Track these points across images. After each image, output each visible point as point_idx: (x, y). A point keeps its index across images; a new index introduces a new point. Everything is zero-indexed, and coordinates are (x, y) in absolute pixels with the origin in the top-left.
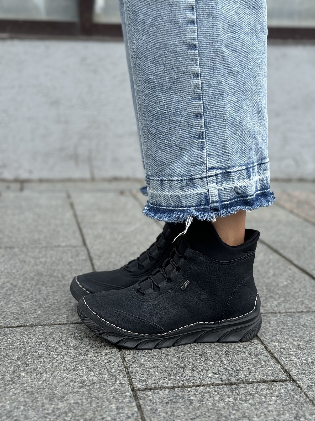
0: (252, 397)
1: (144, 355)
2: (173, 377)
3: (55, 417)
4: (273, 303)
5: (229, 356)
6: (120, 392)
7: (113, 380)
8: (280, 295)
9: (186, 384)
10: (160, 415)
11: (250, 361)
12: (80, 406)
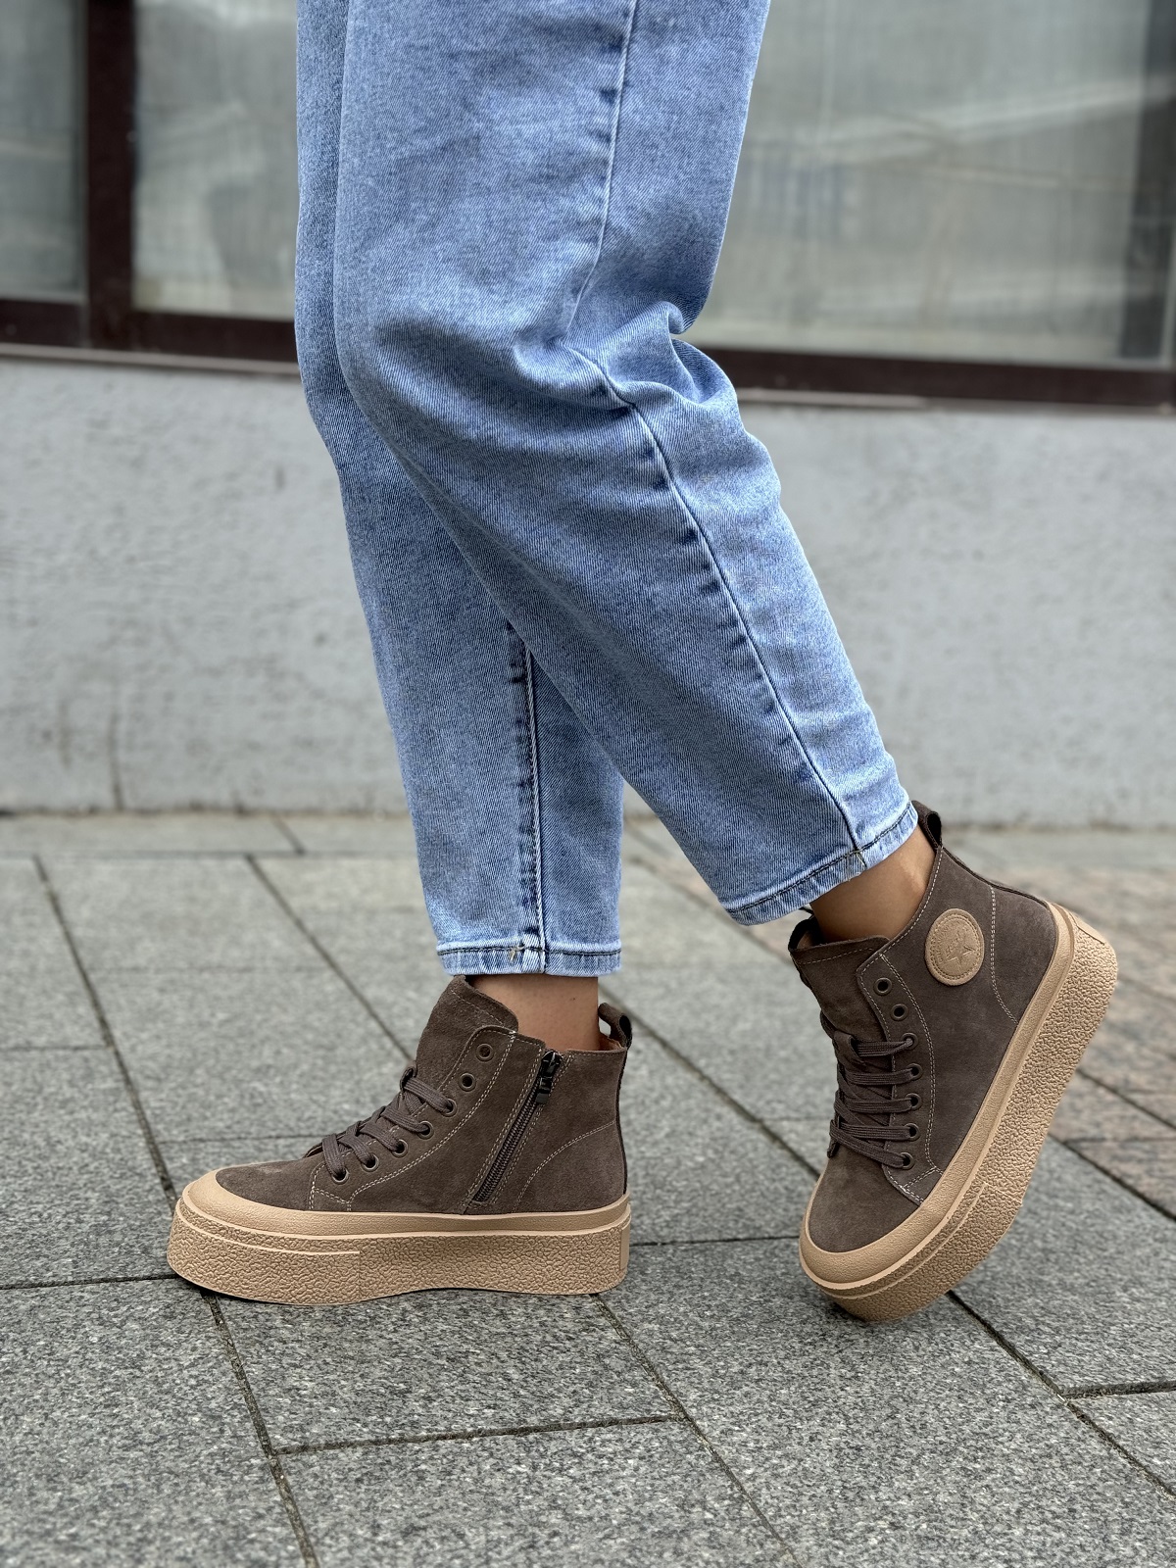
0: (576, 1461)
1: (297, 1362)
2: (374, 1418)
3: (65, 1520)
4: (659, 1217)
5: (528, 1360)
6: (236, 1457)
7: (214, 1430)
8: (680, 1193)
9: (410, 1433)
10: (339, 1510)
11: (580, 1374)
12: (131, 1492)
